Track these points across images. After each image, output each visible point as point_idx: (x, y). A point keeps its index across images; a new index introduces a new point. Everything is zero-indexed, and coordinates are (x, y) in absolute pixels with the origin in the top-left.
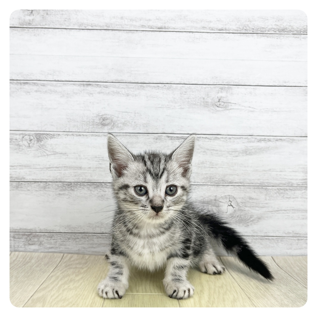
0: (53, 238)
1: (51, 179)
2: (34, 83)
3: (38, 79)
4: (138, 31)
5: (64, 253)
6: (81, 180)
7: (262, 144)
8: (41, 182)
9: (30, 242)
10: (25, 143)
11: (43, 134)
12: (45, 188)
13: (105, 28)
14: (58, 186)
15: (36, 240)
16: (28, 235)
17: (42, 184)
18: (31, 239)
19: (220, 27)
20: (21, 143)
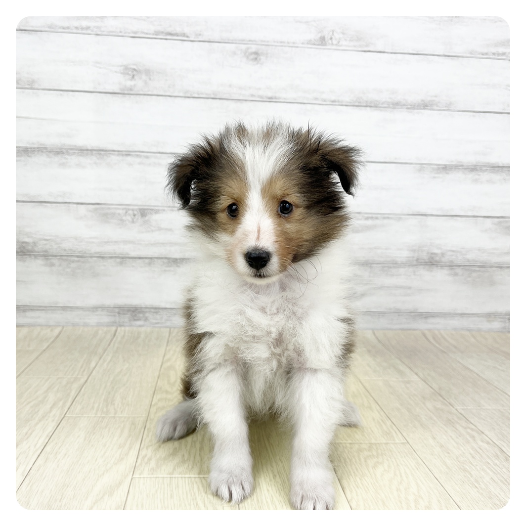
0: (159, 314)
1: (156, 255)
2: (138, 155)
3: (141, 150)
4: (247, 101)
5: (170, 328)
7: (370, 222)
8: (146, 258)
9: (136, 318)
10: (129, 218)
11: (147, 209)
12: (150, 264)
13: (213, 96)
14: (163, 262)
15: (141, 315)
16: (133, 312)
17: (147, 261)
18: (135, 315)
19: (333, 98)
20: (124, 218)
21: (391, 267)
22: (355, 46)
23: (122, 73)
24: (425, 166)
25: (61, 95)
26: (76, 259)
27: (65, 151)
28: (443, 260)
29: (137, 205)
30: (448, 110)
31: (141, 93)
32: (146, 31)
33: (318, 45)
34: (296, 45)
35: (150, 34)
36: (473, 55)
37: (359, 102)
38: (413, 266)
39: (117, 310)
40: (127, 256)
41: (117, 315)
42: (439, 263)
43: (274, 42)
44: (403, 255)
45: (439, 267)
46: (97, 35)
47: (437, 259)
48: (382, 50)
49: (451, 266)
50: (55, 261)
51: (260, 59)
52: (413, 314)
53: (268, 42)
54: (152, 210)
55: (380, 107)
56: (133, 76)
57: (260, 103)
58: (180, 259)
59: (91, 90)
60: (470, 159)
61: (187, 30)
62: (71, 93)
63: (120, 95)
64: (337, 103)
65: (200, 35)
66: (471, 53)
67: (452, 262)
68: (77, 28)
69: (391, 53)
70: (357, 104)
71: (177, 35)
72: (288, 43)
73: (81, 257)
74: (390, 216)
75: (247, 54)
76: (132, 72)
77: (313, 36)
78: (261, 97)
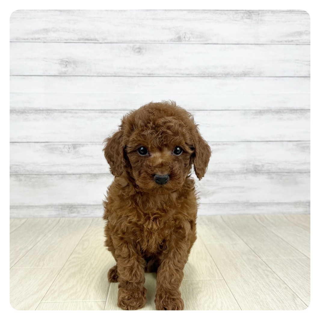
0: (86, 208)
1: (83, 172)
2: (70, 112)
3: (72, 109)
4: (135, 77)
5: (93, 218)
6: (102, 172)
8: (77, 174)
9: (72, 212)
10: (66, 150)
11: (77, 144)
12: (79, 178)
13: (114, 75)
14: (88, 176)
15: (75, 210)
16: (70, 208)
17: (78, 176)
18: (72, 210)
19: (188, 72)
20: (63, 150)
21: (230, 175)
22: (199, 41)
23: (59, 64)
24: (248, 111)
25: (24, 78)
26: (35, 176)
27: (26, 111)
28: (263, 169)
29: (71, 142)
30: (259, 77)
31: (71, 75)
32: (73, 39)
33: (177, 41)
34: (163, 42)
35: (76, 40)
36: (273, 43)
37: (204, 74)
38: (244, 173)
39: (60, 207)
40: (65, 173)
41: (60, 210)
42: (261, 171)
43: (150, 41)
44: (237, 167)
45: (261, 174)
46: (44, 42)
47: (259, 168)
48: (216, 43)
49: (269, 173)
50: (22, 178)
51: (142, 52)
52: (246, 204)
53: (146, 41)
54: (80, 144)
55: (217, 77)
56: (66, 65)
57: (143, 78)
58: (98, 174)
59: (41, 74)
60: (276, 106)
61: (97, 37)
62: (30, 77)
63: (59, 77)
64: (190, 76)
65: (105, 39)
66: (271, 42)
67: (269, 170)
68: (32, 39)
69: (222, 44)
70: (203, 75)
71: (91, 40)
72: (159, 41)
73: (38, 175)
74: (227, 143)
75: (134, 49)
76: (66, 63)
77: (173, 36)
78: (144, 74)
